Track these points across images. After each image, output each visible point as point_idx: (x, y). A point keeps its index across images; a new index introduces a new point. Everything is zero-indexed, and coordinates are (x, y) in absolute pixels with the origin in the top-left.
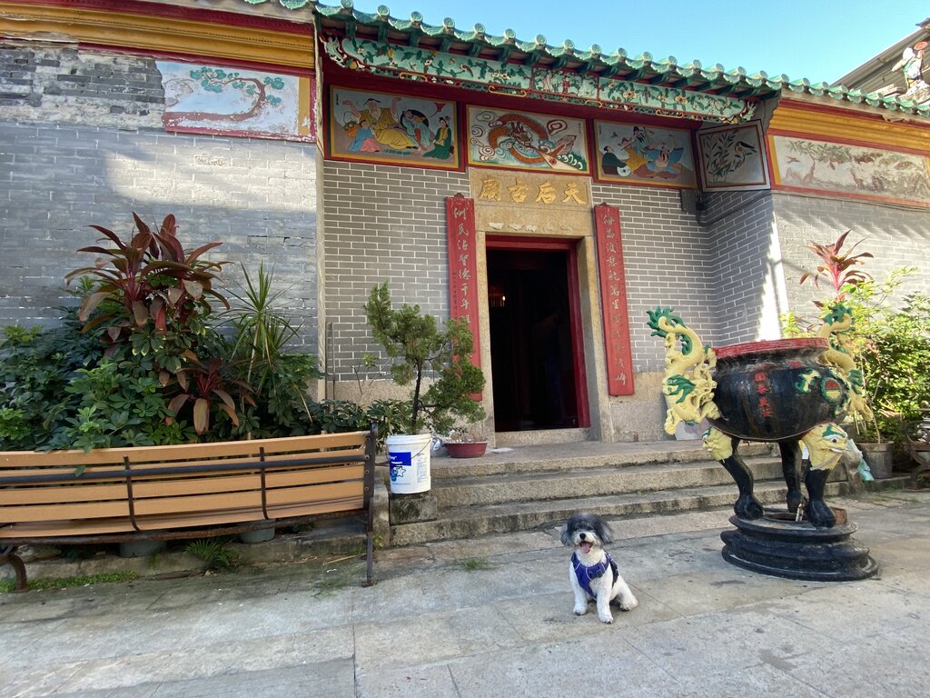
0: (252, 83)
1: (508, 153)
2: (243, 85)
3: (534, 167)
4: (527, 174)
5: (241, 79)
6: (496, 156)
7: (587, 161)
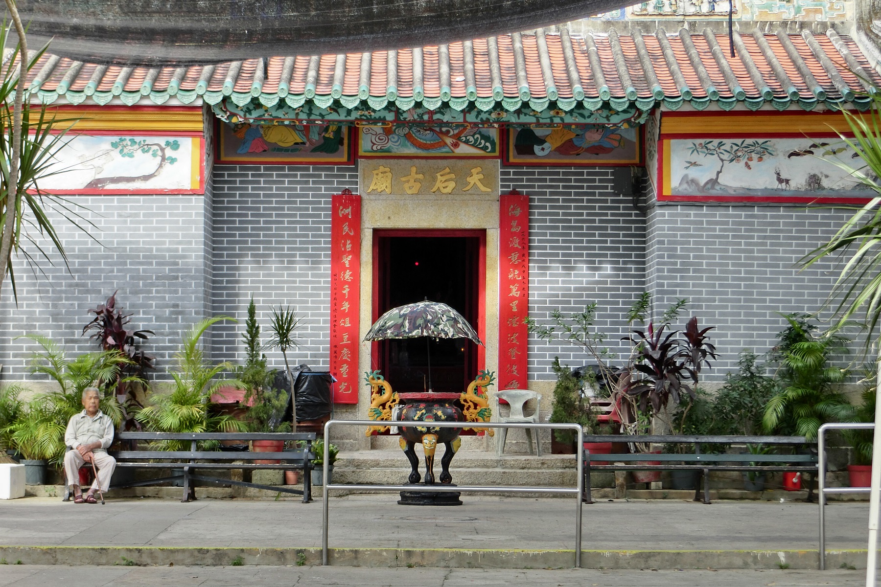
0: (156, 147)
1: (403, 139)
2: (149, 149)
3: (433, 153)
4: (423, 161)
5: (147, 145)
6: (390, 144)
7: (497, 141)
